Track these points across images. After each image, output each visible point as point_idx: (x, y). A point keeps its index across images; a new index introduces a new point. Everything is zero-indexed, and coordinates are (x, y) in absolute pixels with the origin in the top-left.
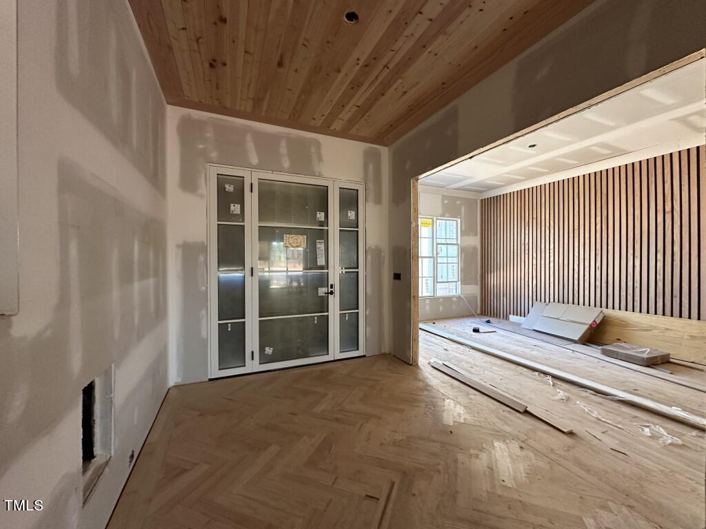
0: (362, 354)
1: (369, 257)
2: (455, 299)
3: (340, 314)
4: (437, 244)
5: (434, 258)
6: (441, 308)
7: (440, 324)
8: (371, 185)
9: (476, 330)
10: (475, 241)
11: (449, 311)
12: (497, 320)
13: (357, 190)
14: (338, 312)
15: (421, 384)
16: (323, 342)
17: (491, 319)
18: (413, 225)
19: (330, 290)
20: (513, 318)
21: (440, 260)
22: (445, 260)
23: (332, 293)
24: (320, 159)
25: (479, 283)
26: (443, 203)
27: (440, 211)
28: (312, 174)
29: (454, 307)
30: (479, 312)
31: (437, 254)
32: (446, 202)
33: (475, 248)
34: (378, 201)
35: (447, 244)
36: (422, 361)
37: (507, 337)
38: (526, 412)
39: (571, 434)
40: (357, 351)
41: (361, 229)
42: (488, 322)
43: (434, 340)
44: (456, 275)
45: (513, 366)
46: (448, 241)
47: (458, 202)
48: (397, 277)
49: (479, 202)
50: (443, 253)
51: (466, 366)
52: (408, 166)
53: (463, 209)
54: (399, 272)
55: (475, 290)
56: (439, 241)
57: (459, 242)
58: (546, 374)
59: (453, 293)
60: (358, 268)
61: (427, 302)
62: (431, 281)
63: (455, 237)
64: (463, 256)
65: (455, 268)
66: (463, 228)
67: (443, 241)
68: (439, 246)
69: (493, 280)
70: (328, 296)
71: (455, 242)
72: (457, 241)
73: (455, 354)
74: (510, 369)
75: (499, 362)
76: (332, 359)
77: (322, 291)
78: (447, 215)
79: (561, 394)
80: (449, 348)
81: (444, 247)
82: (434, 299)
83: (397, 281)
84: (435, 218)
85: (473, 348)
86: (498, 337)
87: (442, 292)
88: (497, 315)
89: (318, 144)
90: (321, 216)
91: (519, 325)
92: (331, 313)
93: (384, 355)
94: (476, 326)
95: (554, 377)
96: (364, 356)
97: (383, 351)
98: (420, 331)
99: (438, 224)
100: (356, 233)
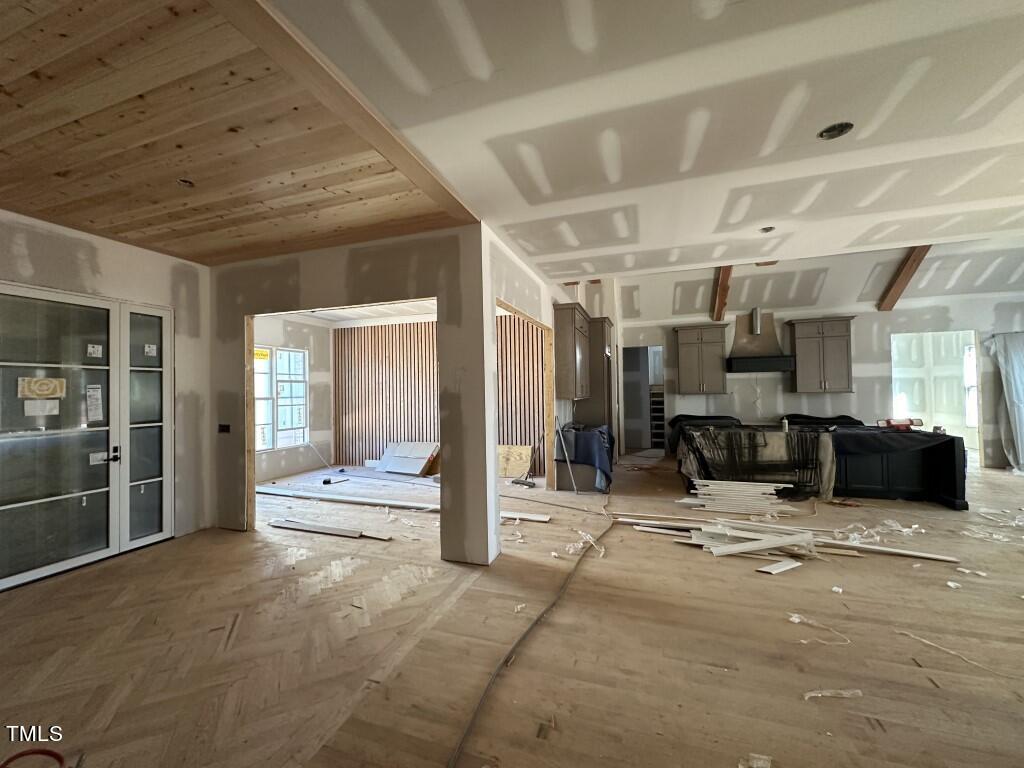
0: (169, 536)
1: (180, 407)
2: (301, 449)
3: (131, 486)
4: (278, 381)
5: (273, 399)
6: (283, 463)
7: (284, 483)
8: (183, 314)
9: (327, 482)
10: (326, 378)
11: (295, 465)
12: (351, 468)
13: (161, 318)
14: (127, 484)
15: (259, 545)
16: (100, 532)
17: (345, 468)
18: (248, 368)
19: (112, 455)
20: (368, 463)
21: (281, 402)
22: (288, 402)
23: (116, 459)
24: (95, 270)
25: (333, 427)
26: (285, 331)
27: (282, 340)
28: (82, 290)
29: (301, 459)
30: (332, 461)
31: (277, 393)
32: (289, 329)
33: (328, 386)
34: (195, 332)
35: (291, 382)
36: (261, 524)
37: (359, 483)
38: (362, 536)
39: (390, 539)
40: (160, 534)
41: (166, 370)
42: (342, 471)
43: (275, 501)
44: (303, 421)
45: (358, 507)
46: (293, 378)
47: (305, 330)
48: (224, 429)
49: (331, 332)
50: (286, 393)
51: (312, 517)
52: (240, 299)
53: (311, 337)
54: (226, 423)
55: (327, 436)
56: (280, 378)
57: (307, 379)
58: (384, 506)
59: (300, 442)
60: (161, 421)
61: (264, 456)
62: (268, 430)
63: (301, 372)
64: (312, 395)
65: (301, 411)
66: (312, 362)
67: (286, 378)
68: (280, 384)
69: (348, 423)
70: (108, 465)
71: (300, 378)
72: (304, 377)
73: (300, 509)
74: (355, 510)
75: (346, 506)
76: (117, 552)
77: (97, 458)
78: (292, 345)
79: (392, 516)
80: (293, 506)
81: (287, 385)
82: (272, 453)
83: (226, 434)
84: (274, 349)
85: (322, 500)
86: (350, 484)
87: (283, 442)
88: (352, 463)
89: (92, 251)
90: (96, 351)
91: (373, 469)
92: (113, 488)
93: (204, 530)
94: (326, 477)
95: (391, 507)
96: (173, 538)
97: (202, 526)
98: (257, 495)
99: (278, 356)
100: (157, 375)
